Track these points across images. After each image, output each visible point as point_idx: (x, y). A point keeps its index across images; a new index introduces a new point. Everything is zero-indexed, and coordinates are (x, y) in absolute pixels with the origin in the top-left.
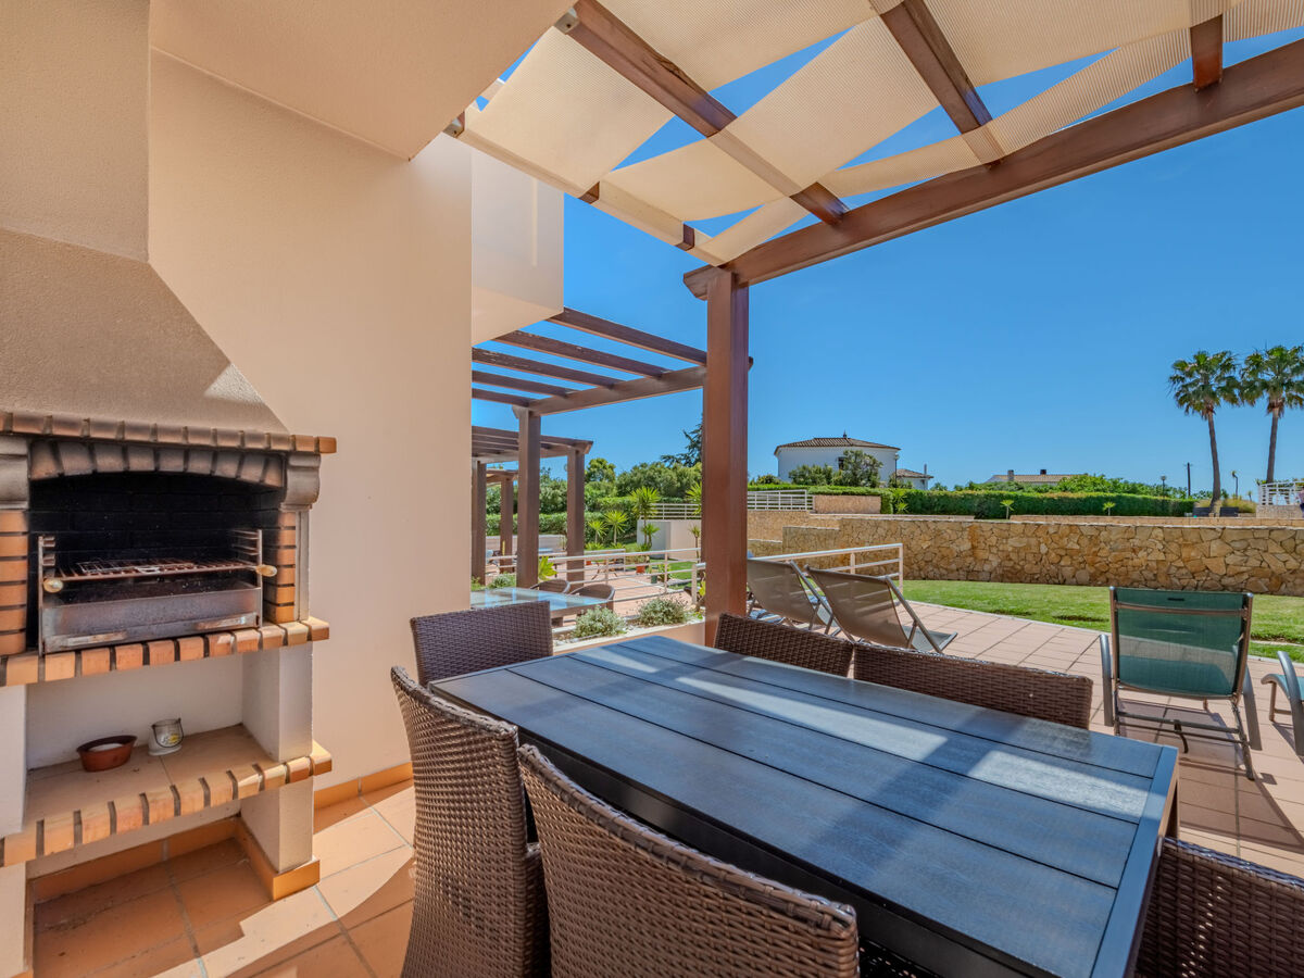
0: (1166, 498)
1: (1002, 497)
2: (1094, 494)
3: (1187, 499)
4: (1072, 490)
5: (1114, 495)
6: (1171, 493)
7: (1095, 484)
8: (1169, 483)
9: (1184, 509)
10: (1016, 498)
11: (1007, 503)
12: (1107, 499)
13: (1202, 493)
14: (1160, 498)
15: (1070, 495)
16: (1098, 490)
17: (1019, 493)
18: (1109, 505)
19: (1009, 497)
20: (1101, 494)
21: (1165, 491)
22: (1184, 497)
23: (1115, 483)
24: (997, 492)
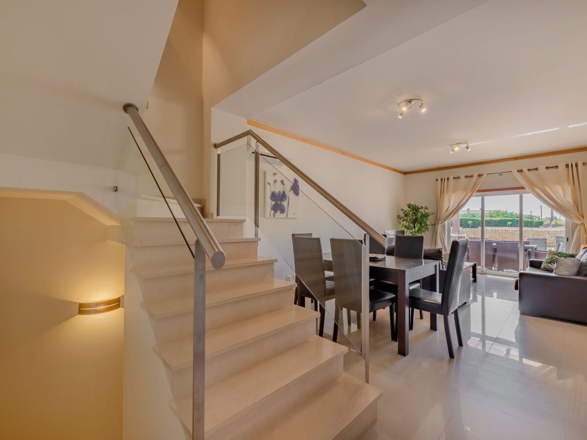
0: (532, 220)
1: (468, 220)
2: (503, 219)
3: (541, 221)
4: (494, 217)
5: (511, 219)
6: (534, 218)
7: (503, 214)
8: (533, 214)
9: (540, 224)
10: (473, 220)
11: (470, 222)
12: (509, 221)
13: (547, 218)
14: (530, 220)
15: (494, 219)
16: (505, 217)
17: (474, 218)
18: (510, 223)
19: (470, 220)
20: (506, 218)
21: (532, 217)
22: (539, 219)
23: (511, 214)
24: (465, 218)
